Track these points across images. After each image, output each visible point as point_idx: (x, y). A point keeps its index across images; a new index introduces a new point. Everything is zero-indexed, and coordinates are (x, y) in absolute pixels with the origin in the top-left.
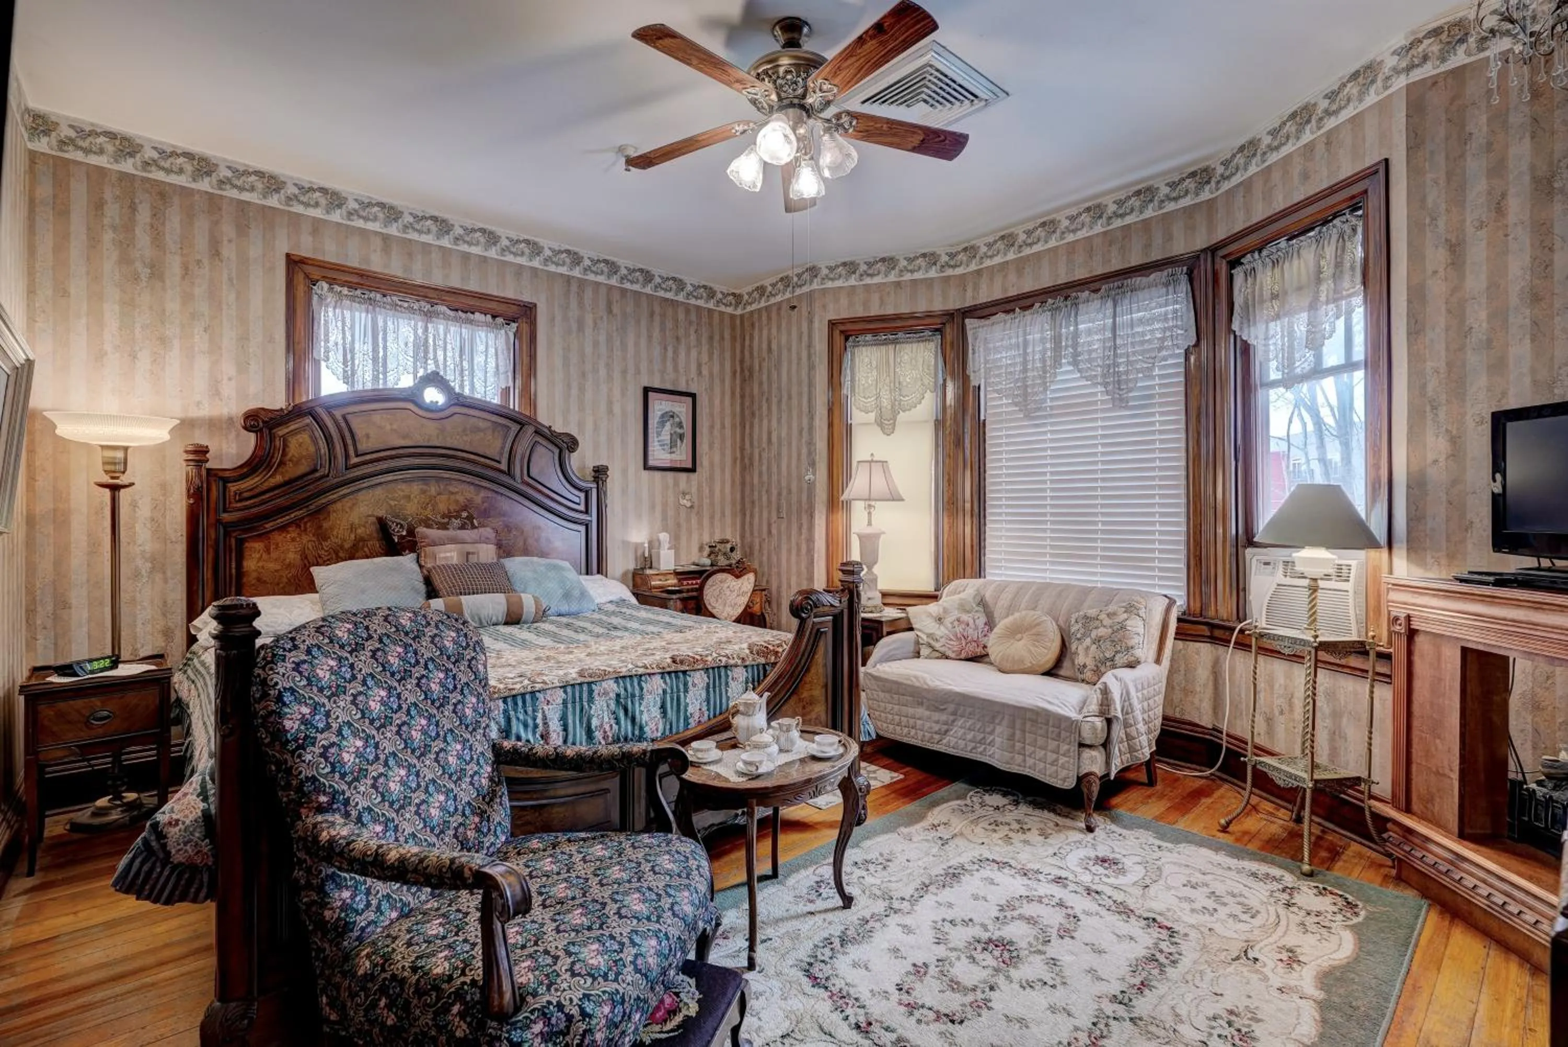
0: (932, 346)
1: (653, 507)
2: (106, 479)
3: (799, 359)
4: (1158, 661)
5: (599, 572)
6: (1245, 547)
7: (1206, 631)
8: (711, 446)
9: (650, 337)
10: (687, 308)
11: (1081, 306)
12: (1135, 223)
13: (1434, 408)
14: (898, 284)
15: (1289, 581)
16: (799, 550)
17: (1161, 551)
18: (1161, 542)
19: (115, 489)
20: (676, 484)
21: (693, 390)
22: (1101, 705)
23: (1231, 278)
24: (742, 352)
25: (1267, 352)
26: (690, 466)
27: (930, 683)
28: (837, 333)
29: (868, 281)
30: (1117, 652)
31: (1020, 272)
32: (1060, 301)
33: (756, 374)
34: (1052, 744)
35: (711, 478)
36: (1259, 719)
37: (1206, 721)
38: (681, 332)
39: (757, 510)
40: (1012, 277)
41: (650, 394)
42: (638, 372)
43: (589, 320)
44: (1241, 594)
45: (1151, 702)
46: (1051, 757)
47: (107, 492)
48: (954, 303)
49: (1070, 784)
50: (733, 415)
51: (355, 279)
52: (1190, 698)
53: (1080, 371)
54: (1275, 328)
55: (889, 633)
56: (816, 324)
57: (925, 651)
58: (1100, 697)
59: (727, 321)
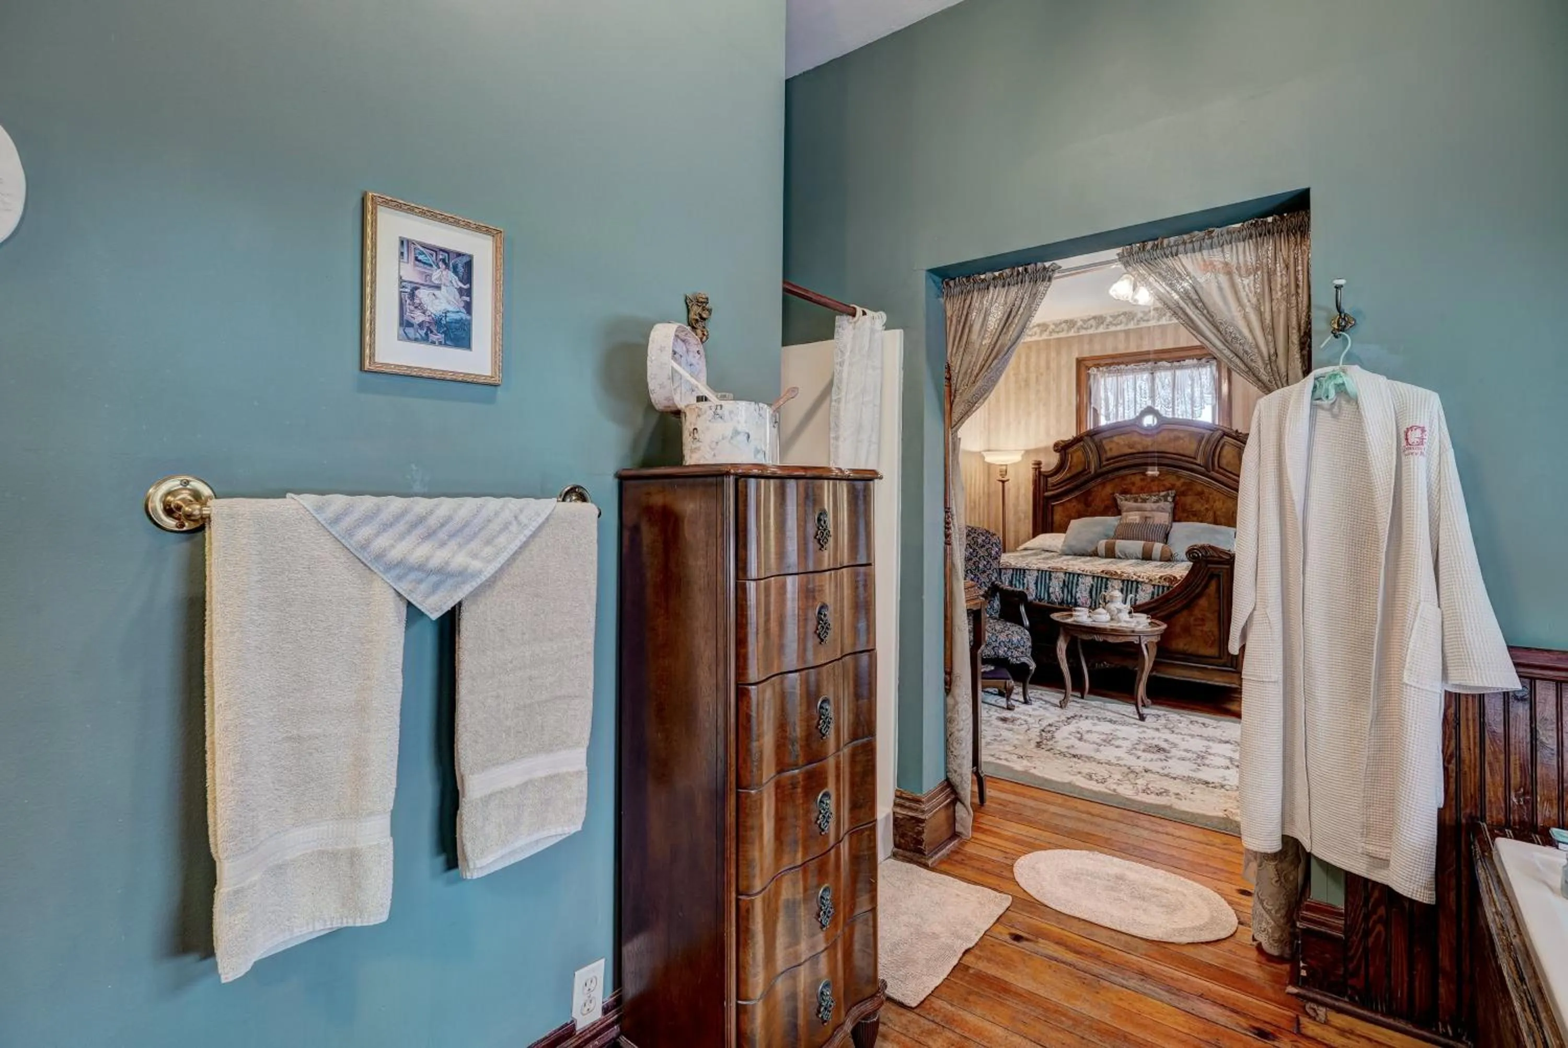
2: (1001, 478)
19: (1003, 482)
47: (1001, 484)
51: (1110, 361)
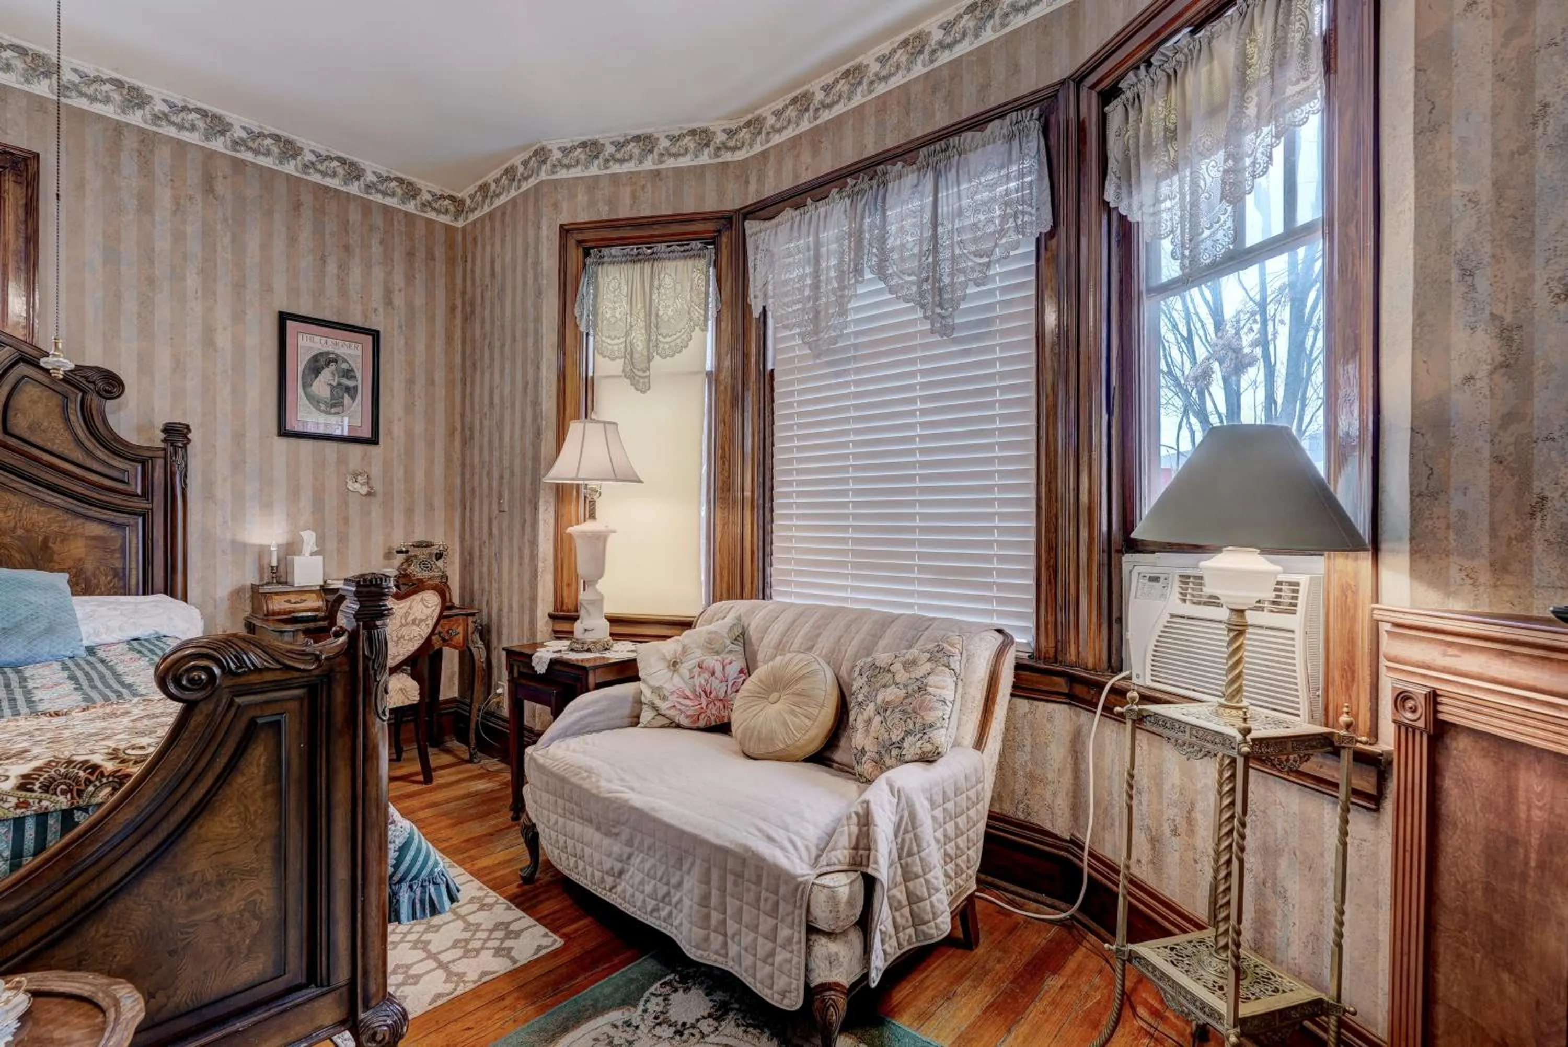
0: (701, 263)
1: (294, 493)
3: (525, 283)
4: (979, 744)
5: (169, 590)
6: (1121, 552)
7: (1062, 685)
8: (409, 408)
9: (292, 240)
10: (367, 207)
11: (890, 186)
12: (970, 53)
13: (1467, 273)
14: (657, 174)
15: (1189, 609)
16: (521, 557)
17: (1002, 559)
18: (1001, 544)
20: (342, 460)
21: (375, 323)
22: (856, 848)
23: (1103, 120)
24: (464, 280)
25: (1157, 224)
26: (366, 433)
27: (603, 783)
28: (572, 243)
29: (616, 168)
30: (908, 733)
31: (815, 147)
32: (863, 182)
33: (478, 309)
34: (766, 923)
35: (409, 453)
36: (1139, 837)
37: (1060, 826)
38: (354, 239)
39: (477, 501)
40: (806, 157)
41: (290, 324)
42: (267, 288)
43: (164, 197)
44: (1115, 626)
45: (962, 821)
46: (764, 946)
48: (733, 201)
49: (793, 1002)
50: (450, 368)
52: (1039, 790)
53: (891, 290)
54: (1170, 187)
55: (599, 686)
56: (544, 232)
57: (647, 715)
58: (855, 829)
59: (440, 236)
